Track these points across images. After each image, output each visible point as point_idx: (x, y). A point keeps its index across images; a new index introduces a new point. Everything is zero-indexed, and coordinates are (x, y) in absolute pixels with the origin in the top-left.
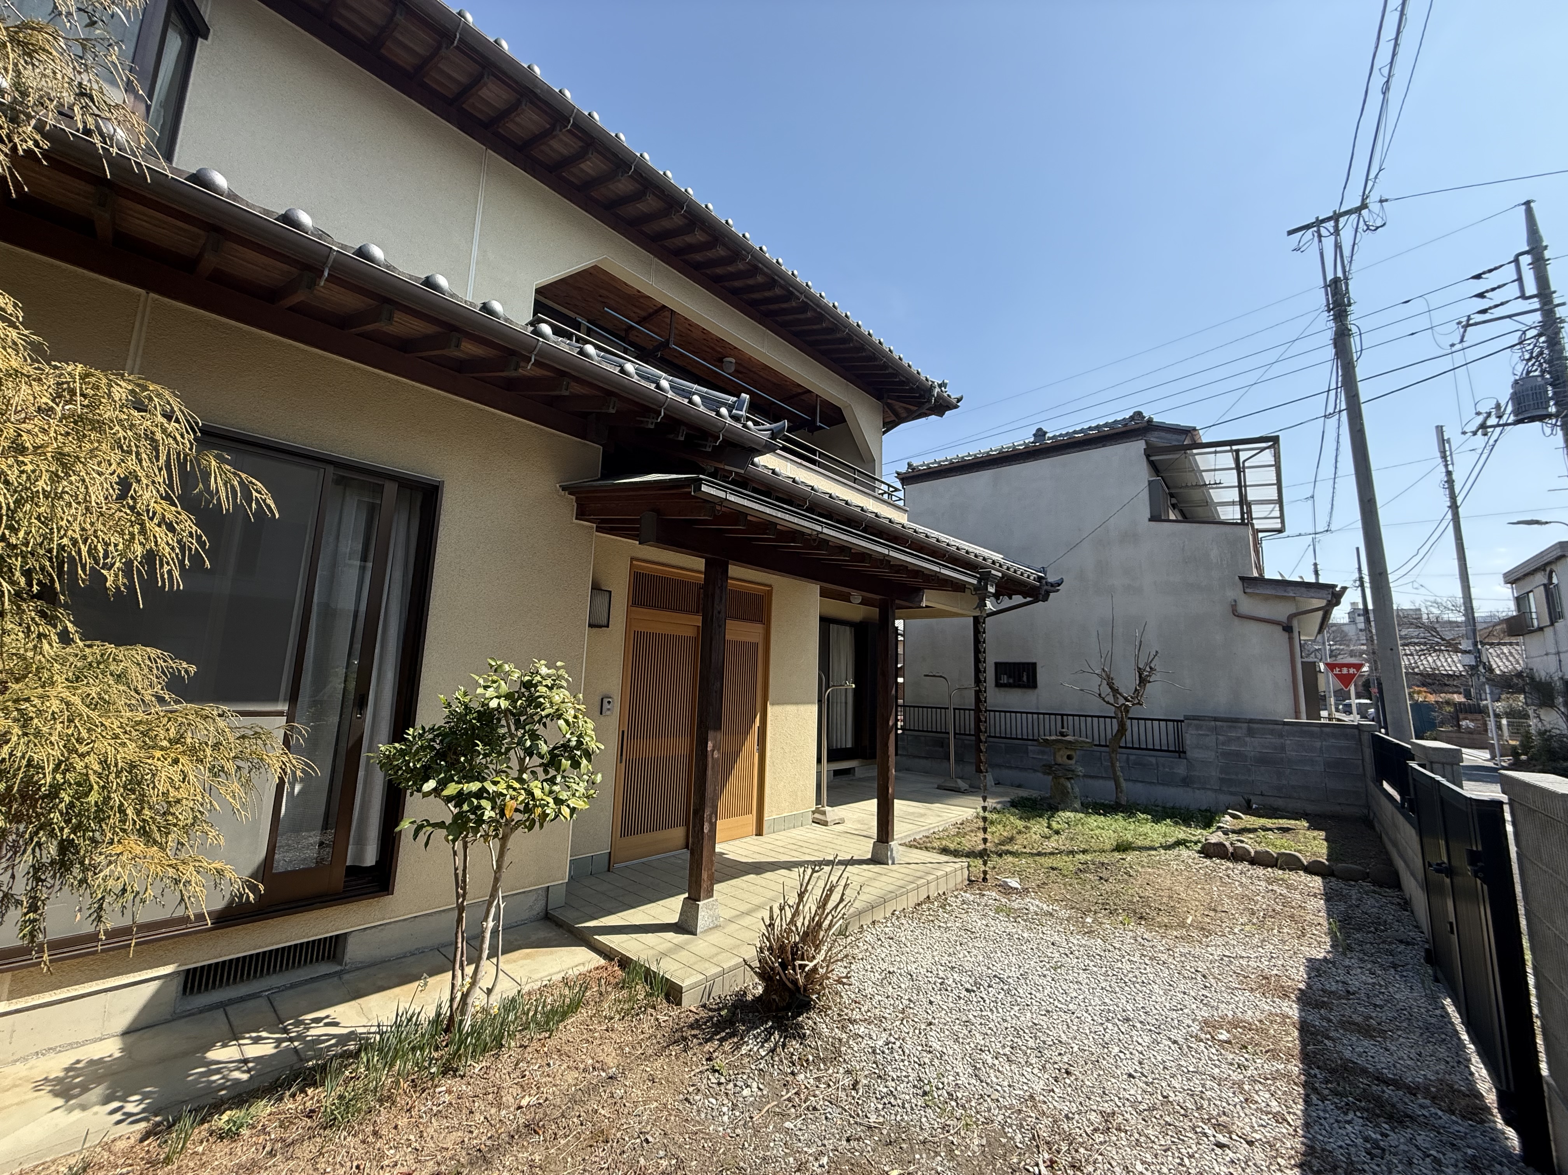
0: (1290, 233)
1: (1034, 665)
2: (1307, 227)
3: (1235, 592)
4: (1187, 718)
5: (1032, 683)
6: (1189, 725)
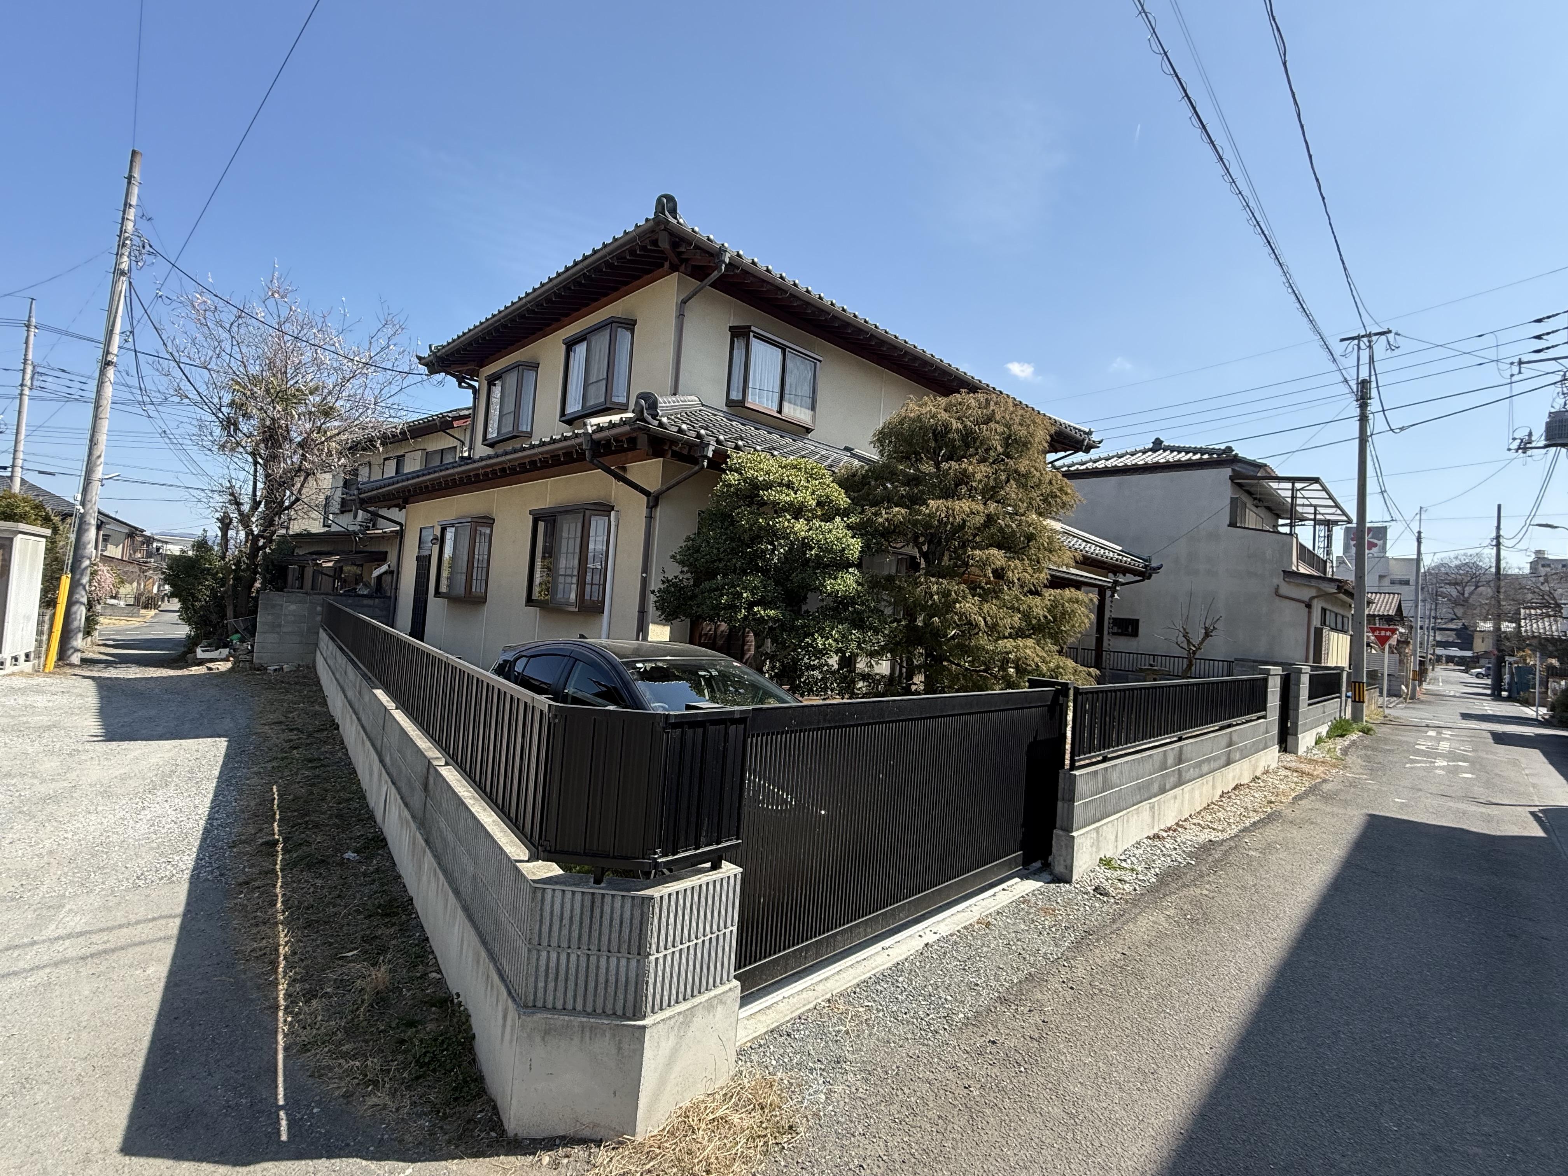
0: (1342, 340)
1: (1137, 621)
2: (1353, 338)
3: (1278, 580)
4: (1236, 660)
5: (1135, 634)
6: (1237, 664)
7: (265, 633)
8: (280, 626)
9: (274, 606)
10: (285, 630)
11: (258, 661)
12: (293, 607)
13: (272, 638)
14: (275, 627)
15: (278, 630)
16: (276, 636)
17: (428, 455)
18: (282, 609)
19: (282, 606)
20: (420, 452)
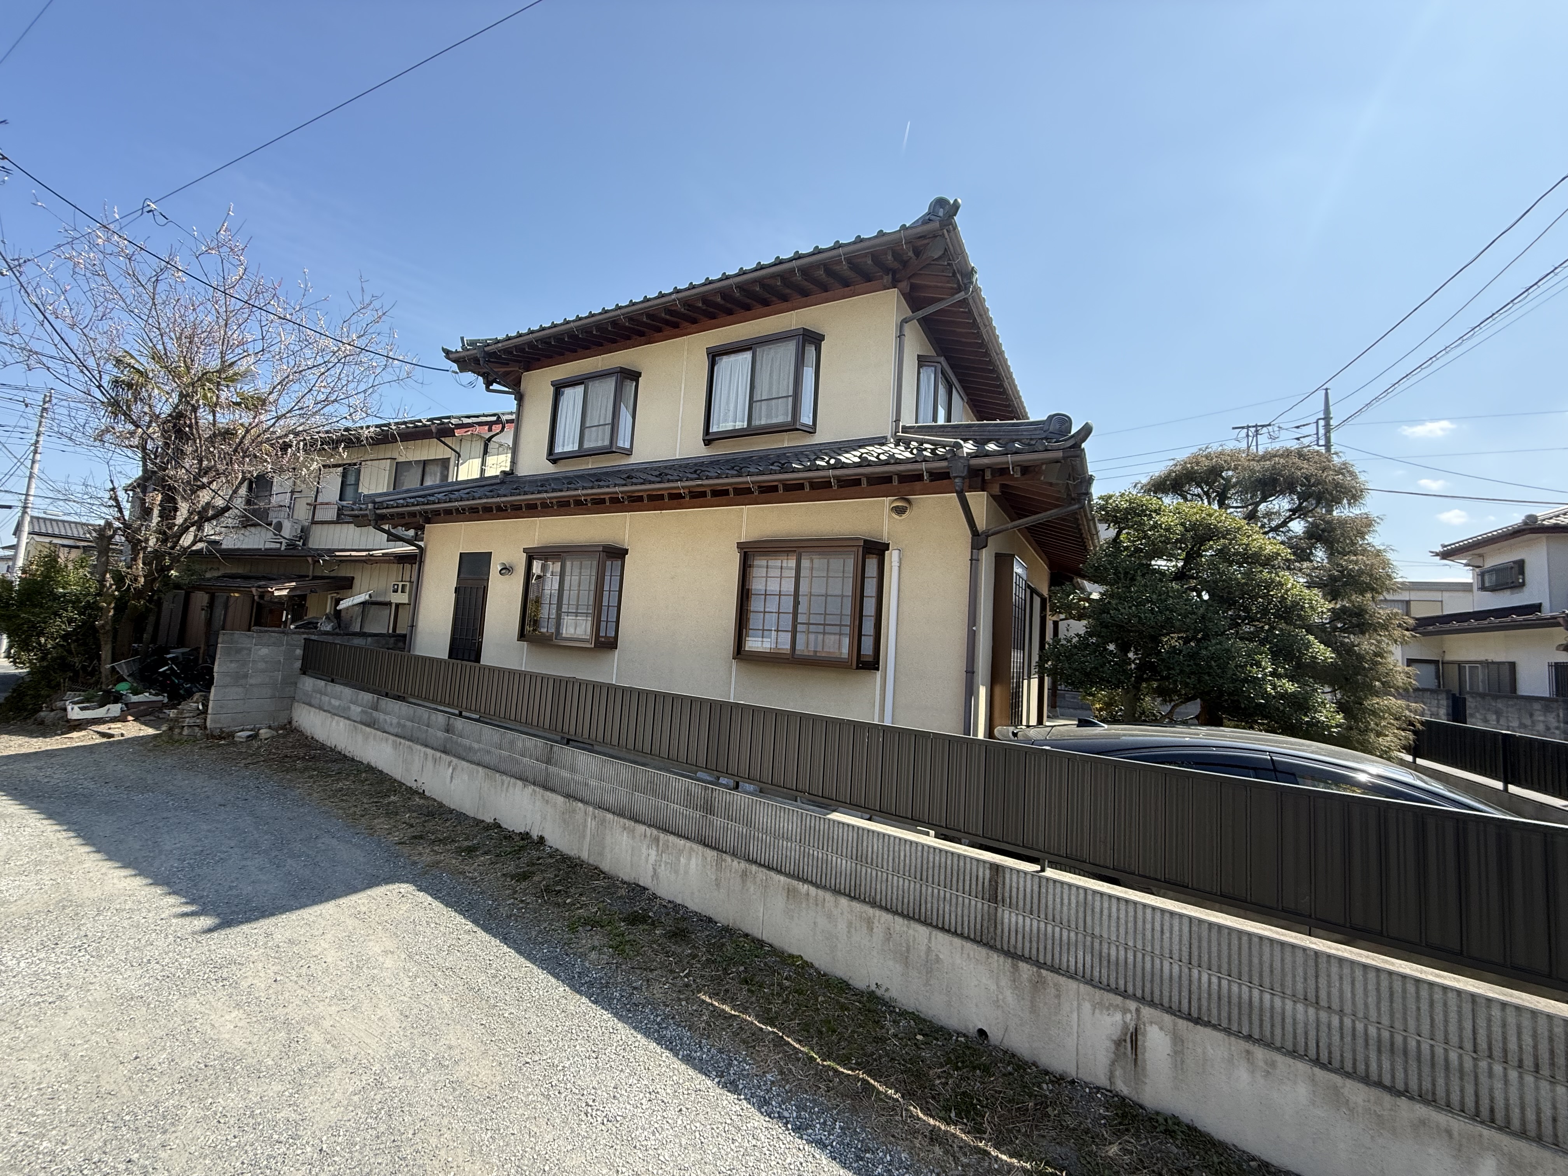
0: (1234, 428)
2: (1243, 428)
7: (225, 686)
8: (246, 676)
9: (239, 651)
10: (252, 681)
11: (213, 726)
12: (264, 651)
13: (235, 693)
14: (239, 678)
15: (243, 682)
16: (240, 690)
17: (400, 468)
18: (249, 654)
19: (250, 650)
20: (389, 461)
